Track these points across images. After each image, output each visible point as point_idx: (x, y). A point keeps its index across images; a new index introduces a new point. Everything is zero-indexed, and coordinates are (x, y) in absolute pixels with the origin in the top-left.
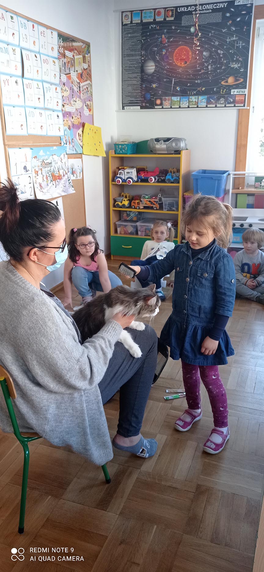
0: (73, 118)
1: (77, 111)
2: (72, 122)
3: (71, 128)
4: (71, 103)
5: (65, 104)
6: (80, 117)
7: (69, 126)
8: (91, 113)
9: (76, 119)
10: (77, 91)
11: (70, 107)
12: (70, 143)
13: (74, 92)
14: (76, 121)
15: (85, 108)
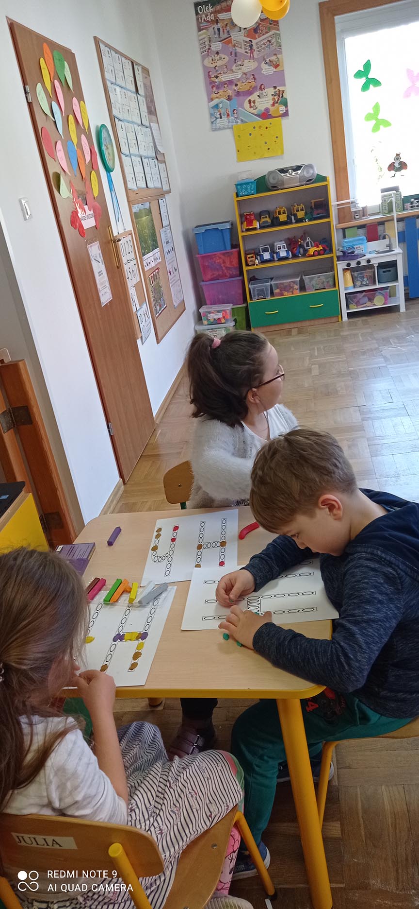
0: (236, 85)
1: (246, 75)
2: (235, 90)
3: (233, 97)
4: (232, 70)
5: (220, 73)
6: (253, 80)
7: (228, 96)
8: (279, 69)
9: (245, 85)
10: (246, 52)
11: (230, 75)
12: (228, 115)
13: (237, 55)
14: (243, 87)
15: (263, 65)
